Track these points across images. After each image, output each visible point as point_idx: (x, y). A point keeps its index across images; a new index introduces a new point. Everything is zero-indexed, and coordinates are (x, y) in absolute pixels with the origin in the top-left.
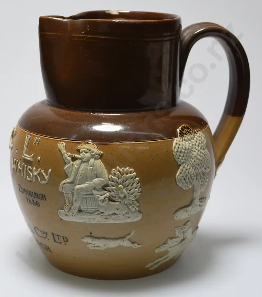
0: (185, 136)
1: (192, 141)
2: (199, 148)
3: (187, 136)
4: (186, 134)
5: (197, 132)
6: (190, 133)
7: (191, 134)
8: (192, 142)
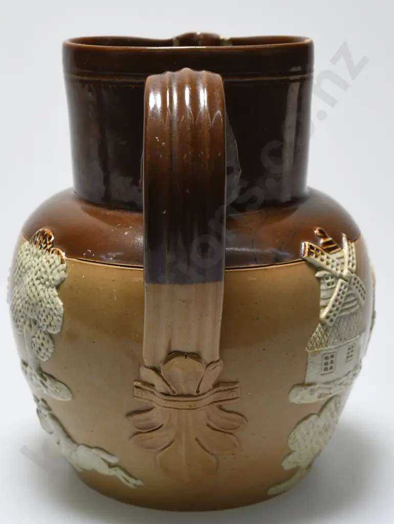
0: (33, 246)
1: (36, 258)
2: (36, 277)
3: (35, 246)
4: (35, 244)
5: (51, 252)
6: (41, 246)
7: (40, 248)
8: (34, 260)
